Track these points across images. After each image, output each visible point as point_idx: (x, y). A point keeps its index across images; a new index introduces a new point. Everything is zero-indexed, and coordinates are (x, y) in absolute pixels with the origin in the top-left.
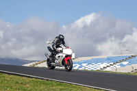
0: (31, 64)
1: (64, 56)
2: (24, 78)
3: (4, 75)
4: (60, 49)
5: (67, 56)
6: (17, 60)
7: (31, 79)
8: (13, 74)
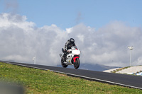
0: (112, 70)
1: (73, 55)
2: (106, 84)
3: (85, 80)
4: (70, 50)
5: (75, 56)
6: (97, 66)
7: (113, 86)
8: (94, 80)
